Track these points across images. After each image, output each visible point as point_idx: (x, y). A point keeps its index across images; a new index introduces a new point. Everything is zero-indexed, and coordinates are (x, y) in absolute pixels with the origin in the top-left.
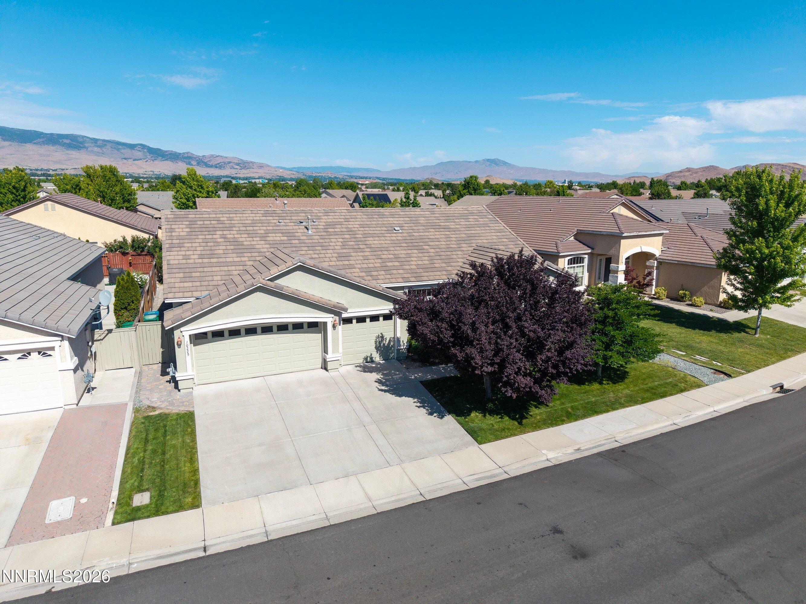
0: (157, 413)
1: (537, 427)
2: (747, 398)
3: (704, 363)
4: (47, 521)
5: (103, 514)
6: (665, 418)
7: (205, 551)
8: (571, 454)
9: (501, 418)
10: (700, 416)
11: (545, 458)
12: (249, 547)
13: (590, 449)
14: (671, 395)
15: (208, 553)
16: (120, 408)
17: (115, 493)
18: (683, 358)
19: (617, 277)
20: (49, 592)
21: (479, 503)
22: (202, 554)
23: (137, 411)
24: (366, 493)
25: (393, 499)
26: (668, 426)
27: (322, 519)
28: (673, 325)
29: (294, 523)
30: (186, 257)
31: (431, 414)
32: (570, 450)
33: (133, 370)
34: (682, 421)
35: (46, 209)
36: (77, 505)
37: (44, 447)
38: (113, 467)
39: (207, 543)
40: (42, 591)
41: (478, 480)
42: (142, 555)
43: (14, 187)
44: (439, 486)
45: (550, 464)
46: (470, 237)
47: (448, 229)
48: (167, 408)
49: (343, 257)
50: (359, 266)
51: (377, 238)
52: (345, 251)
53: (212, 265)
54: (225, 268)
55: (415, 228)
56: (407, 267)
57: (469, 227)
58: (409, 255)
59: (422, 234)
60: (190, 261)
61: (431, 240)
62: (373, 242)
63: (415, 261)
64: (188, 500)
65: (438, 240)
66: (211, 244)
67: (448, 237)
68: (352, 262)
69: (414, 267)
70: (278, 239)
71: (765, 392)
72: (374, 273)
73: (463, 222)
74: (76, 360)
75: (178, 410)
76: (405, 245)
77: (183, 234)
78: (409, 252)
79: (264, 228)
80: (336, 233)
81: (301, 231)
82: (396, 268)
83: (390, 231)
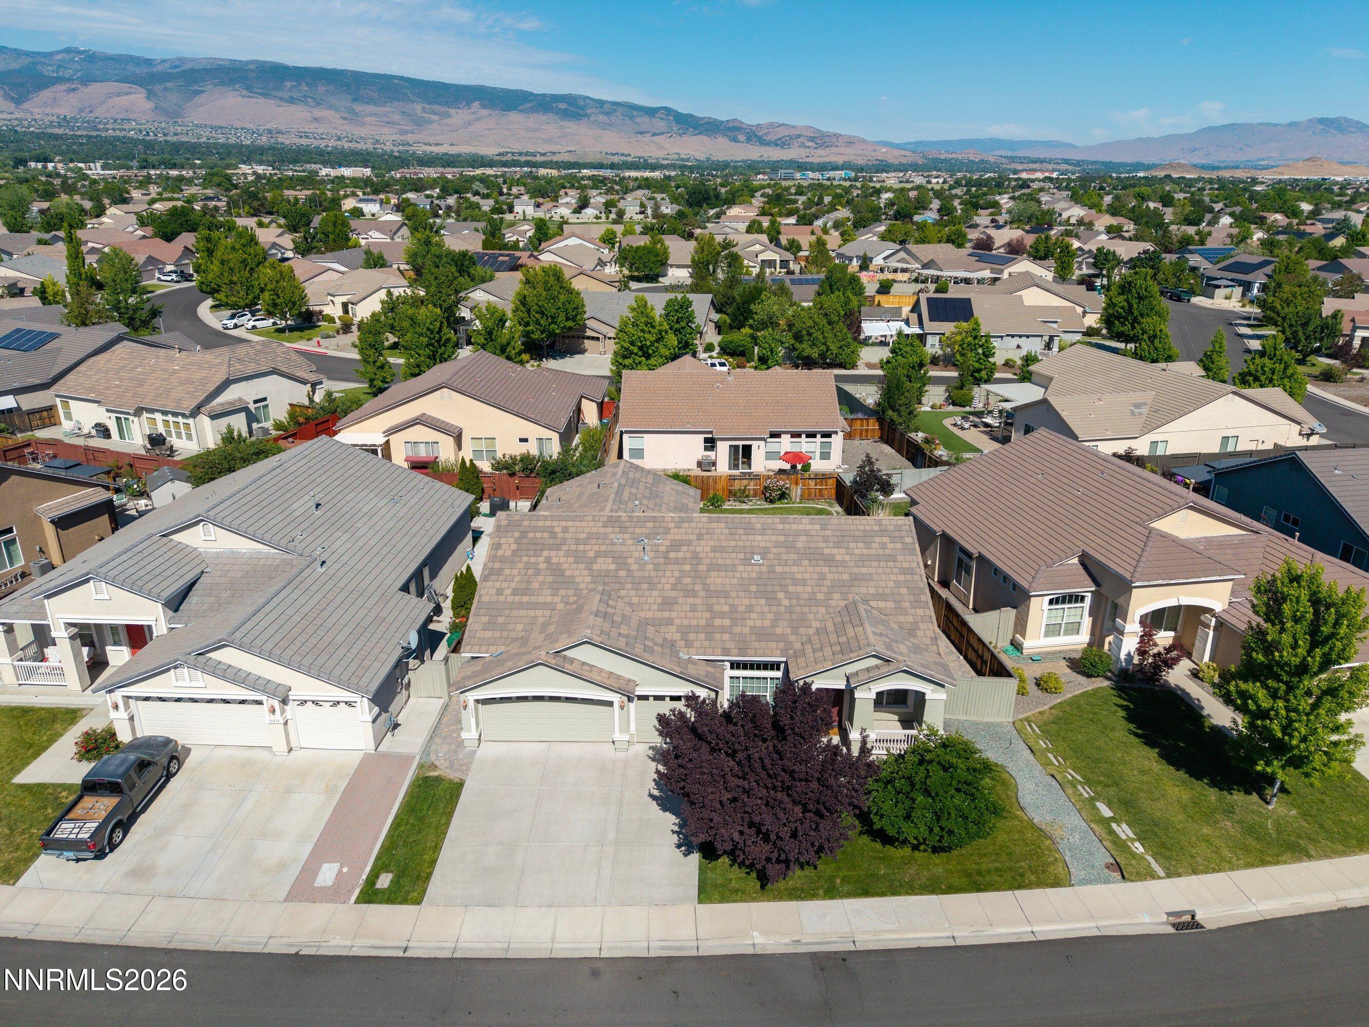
0: (435, 774)
1: (779, 896)
3: (1114, 843)
4: (316, 885)
5: (350, 892)
6: (947, 925)
7: (405, 950)
8: (786, 944)
9: (748, 873)
10: (1000, 935)
11: (751, 942)
12: (436, 959)
13: (814, 944)
14: (997, 889)
15: (407, 955)
16: (410, 758)
17: (368, 869)
18: (1093, 825)
19: (1122, 640)
20: (297, 953)
21: (640, 978)
22: (401, 954)
23: (421, 766)
24: (554, 932)
25: (573, 946)
26: (943, 938)
27: (502, 949)
28: (1153, 753)
29: (480, 945)
30: (500, 592)
31: (679, 846)
32: (787, 940)
33: (442, 701)
34: (965, 936)
36: (340, 871)
37: (337, 797)
38: (376, 838)
39: (410, 945)
40: (292, 951)
41: (663, 948)
44: (623, 945)
45: (750, 951)
46: (856, 579)
47: (830, 561)
48: (445, 770)
49: (667, 603)
50: (678, 622)
51: (723, 574)
52: (673, 594)
53: (521, 606)
54: (532, 613)
55: (784, 556)
56: (737, 630)
57: (863, 560)
58: (750, 609)
59: (787, 569)
60: (502, 598)
61: (795, 582)
62: (716, 580)
63: (754, 620)
64: (415, 894)
65: (804, 583)
66: (530, 572)
67: (822, 576)
68: (674, 614)
69: (746, 630)
70: (605, 567)
71: (1147, 920)
72: (692, 636)
73: (860, 549)
74: (376, 709)
75: (453, 775)
76: (754, 588)
77: (508, 553)
78: (754, 601)
79: (596, 548)
80: (676, 561)
81: (636, 554)
82: (722, 629)
83: (747, 561)
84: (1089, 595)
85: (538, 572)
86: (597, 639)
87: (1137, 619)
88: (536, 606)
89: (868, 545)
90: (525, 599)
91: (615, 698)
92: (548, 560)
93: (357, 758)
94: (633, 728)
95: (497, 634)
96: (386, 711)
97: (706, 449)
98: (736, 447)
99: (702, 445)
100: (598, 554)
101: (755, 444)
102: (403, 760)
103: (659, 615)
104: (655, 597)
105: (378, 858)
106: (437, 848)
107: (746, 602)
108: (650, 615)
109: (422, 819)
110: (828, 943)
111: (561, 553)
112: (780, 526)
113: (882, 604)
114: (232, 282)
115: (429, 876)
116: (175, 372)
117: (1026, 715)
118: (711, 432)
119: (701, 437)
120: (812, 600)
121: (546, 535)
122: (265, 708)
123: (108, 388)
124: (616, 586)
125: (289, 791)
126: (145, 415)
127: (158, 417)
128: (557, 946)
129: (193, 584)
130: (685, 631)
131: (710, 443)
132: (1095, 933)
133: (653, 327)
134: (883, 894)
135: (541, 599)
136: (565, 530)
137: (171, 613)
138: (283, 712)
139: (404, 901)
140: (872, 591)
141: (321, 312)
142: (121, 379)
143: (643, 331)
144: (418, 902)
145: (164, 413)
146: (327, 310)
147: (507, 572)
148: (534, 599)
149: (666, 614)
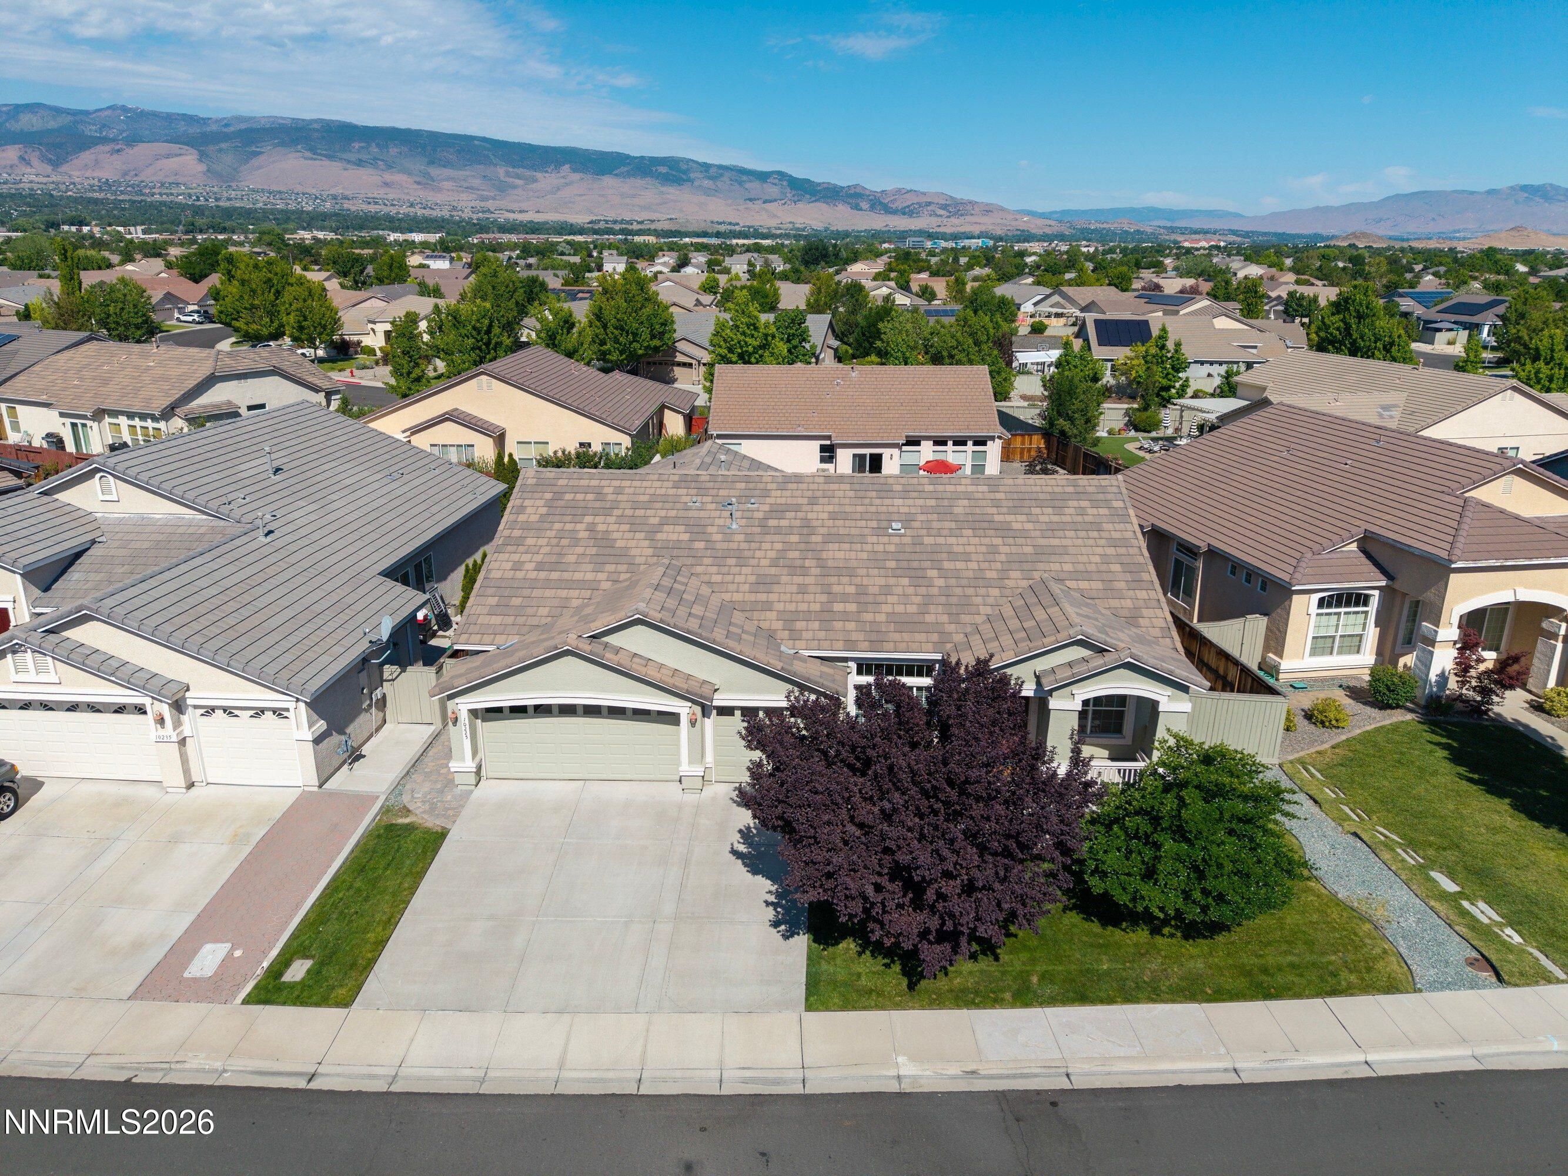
0: (407, 821)
1: (937, 1002)
2: (1482, 1050)
3: (1473, 928)
4: (186, 975)
5: (239, 987)
6: (1223, 1050)
7: (312, 1077)
8: (954, 1078)
9: (887, 966)
10: (1314, 1067)
11: (893, 1072)
12: (360, 1093)
13: (1001, 1077)
14: (1298, 996)
15: (313, 1085)
16: (371, 799)
17: (274, 953)
18: (1432, 903)
19: (1432, 653)
20: (128, 1081)
21: (703, 1130)
22: (302, 1084)
23: (385, 810)
24: (565, 1052)
25: (594, 1075)
26: (1217, 1070)
27: (475, 1080)
28: (1503, 805)
29: (438, 1072)
30: (517, 566)
31: (775, 924)
32: (954, 1070)
33: (432, 728)
34: (1256, 1068)
35: (480, 387)
36: (230, 955)
37: (248, 849)
38: (298, 906)
39: (321, 1069)
40: (121, 1077)
41: (745, 1081)
42: (238, 1063)
43: (474, 328)
44: (678, 1074)
45: (893, 1087)
46: (1042, 553)
47: (1004, 530)
48: (422, 816)
49: (763, 583)
50: (780, 606)
51: (846, 546)
52: (773, 571)
53: (547, 584)
54: (563, 593)
55: (935, 525)
56: (868, 617)
57: (1052, 529)
58: (886, 590)
59: (941, 540)
60: (520, 575)
61: (953, 556)
62: (835, 554)
63: (892, 605)
64: (341, 992)
65: (966, 557)
66: (565, 542)
67: (993, 550)
68: (773, 597)
69: (882, 618)
70: (674, 537)
72: (800, 625)
73: (1047, 515)
74: (321, 725)
75: (433, 822)
76: (892, 564)
77: (534, 518)
78: (892, 581)
79: (663, 513)
80: (778, 531)
81: (721, 522)
82: (845, 617)
83: (881, 531)
84: (1376, 593)
85: (575, 541)
86: (655, 616)
87: (1455, 621)
88: (570, 585)
89: (1059, 510)
90: (555, 575)
91: (683, 709)
92: (591, 528)
93: (292, 796)
94: (709, 758)
95: (510, 620)
96: (341, 732)
97: (823, 460)
98: (862, 457)
99: (817, 454)
100: (665, 521)
101: (886, 453)
102: (363, 800)
103: (752, 597)
104: (746, 575)
105: (294, 937)
106: (391, 923)
107: (882, 581)
108: (738, 597)
109: (374, 883)
110: (1023, 1076)
111: (612, 519)
112: (931, 488)
113: (1084, 585)
114: (253, 307)
115: (371, 963)
116: (149, 368)
117: (1296, 756)
118: (829, 438)
119: (816, 445)
120: (979, 580)
121: (590, 497)
122: (150, 717)
123: (64, 389)
124: (690, 561)
125: (175, 840)
126: (108, 420)
127: (123, 421)
128: (566, 1074)
129: (78, 555)
130: (789, 620)
131: (828, 453)
132: (1472, 1066)
133: (756, 329)
134: (1110, 1001)
135: (578, 576)
136: (619, 491)
137: (37, 592)
138: (177, 724)
139: (324, 1001)
140: (1068, 567)
141: (359, 343)
143: (744, 334)
144: (346, 1003)
145: (130, 416)
146: (367, 341)
147: (530, 541)
148: (566, 576)
149: (763, 597)
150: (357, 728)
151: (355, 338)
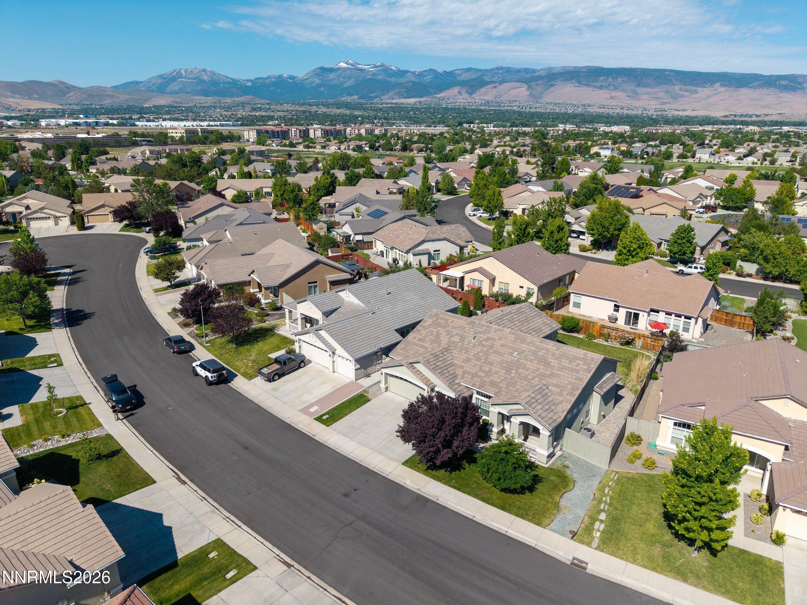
0: (366, 394)
1: (428, 475)
2: (538, 544)
3: (587, 527)
4: (309, 410)
5: (315, 416)
6: (476, 512)
7: (314, 436)
9: (426, 464)
11: (405, 482)
12: (319, 442)
13: (424, 493)
14: (510, 513)
15: (314, 437)
17: (324, 412)
18: (586, 517)
21: (363, 474)
22: (312, 436)
23: (364, 391)
24: (354, 450)
25: (355, 456)
26: (470, 514)
27: (337, 448)
29: (332, 444)
32: (416, 487)
34: (479, 518)
36: (318, 409)
37: (334, 390)
38: (334, 405)
39: (316, 435)
40: (289, 423)
41: (378, 470)
42: (305, 429)
44: (369, 463)
45: (402, 484)
46: (552, 375)
47: (547, 364)
48: (369, 396)
49: (467, 360)
50: (465, 368)
51: (497, 356)
52: (472, 357)
53: (418, 345)
54: (419, 348)
55: (529, 357)
56: (485, 379)
57: (564, 368)
58: (497, 373)
59: (525, 362)
60: (413, 340)
61: (525, 368)
62: (493, 357)
63: (495, 378)
64: (329, 424)
65: (528, 369)
66: (429, 334)
67: (538, 369)
68: (466, 365)
69: (488, 380)
70: (455, 340)
71: (562, 554)
72: (466, 375)
73: (565, 363)
74: (358, 366)
76: (505, 365)
77: (427, 325)
78: (501, 370)
79: (458, 332)
80: (483, 346)
81: (470, 338)
82: (479, 377)
83: (511, 354)
85: (432, 334)
88: (422, 347)
89: (571, 362)
90: (421, 343)
91: (426, 388)
92: (438, 331)
93: (349, 381)
95: (404, 352)
96: (365, 369)
97: (615, 310)
98: (631, 313)
99: (613, 308)
100: (457, 334)
101: (641, 314)
102: (362, 386)
103: (461, 364)
104: (465, 356)
105: (329, 410)
106: (346, 415)
107: (497, 369)
108: (457, 362)
109: (349, 405)
110: (429, 495)
111: (444, 330)
112: (538, 344)
113: (554, 389)
115: (336, 421)
116: (410, 234)
118: (617, 302)
119: (614, 303)
120: (525, 378)
121: (444, 322)
122: (328, 354)
123: (388, 237)
124: (454, 348)
125: (324, 383)
126: (395, 250)
127: (398, 251)
128: (351, 454)
129: (336, 310)
130: (465, 372)
131: (617, 308)
132: (534, 546)
134: (464, 493)
135: (425, 345)
136: (452, 322)
137: (325, 317)
138: (333, 357)
139: (325, 424)
140: (555, 382)
141: (512, 212)
142: (393, 235)
144: (328, 426)
145: (400, 250)
146: (515, 211)
147: (422, 332)
148: (423, 344)
149: (463, 364)
150: (369, 370)
151: (511, 210)
